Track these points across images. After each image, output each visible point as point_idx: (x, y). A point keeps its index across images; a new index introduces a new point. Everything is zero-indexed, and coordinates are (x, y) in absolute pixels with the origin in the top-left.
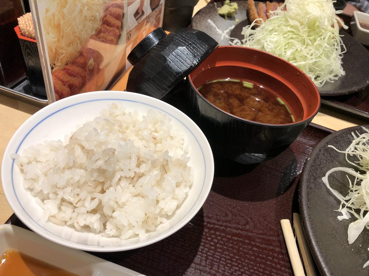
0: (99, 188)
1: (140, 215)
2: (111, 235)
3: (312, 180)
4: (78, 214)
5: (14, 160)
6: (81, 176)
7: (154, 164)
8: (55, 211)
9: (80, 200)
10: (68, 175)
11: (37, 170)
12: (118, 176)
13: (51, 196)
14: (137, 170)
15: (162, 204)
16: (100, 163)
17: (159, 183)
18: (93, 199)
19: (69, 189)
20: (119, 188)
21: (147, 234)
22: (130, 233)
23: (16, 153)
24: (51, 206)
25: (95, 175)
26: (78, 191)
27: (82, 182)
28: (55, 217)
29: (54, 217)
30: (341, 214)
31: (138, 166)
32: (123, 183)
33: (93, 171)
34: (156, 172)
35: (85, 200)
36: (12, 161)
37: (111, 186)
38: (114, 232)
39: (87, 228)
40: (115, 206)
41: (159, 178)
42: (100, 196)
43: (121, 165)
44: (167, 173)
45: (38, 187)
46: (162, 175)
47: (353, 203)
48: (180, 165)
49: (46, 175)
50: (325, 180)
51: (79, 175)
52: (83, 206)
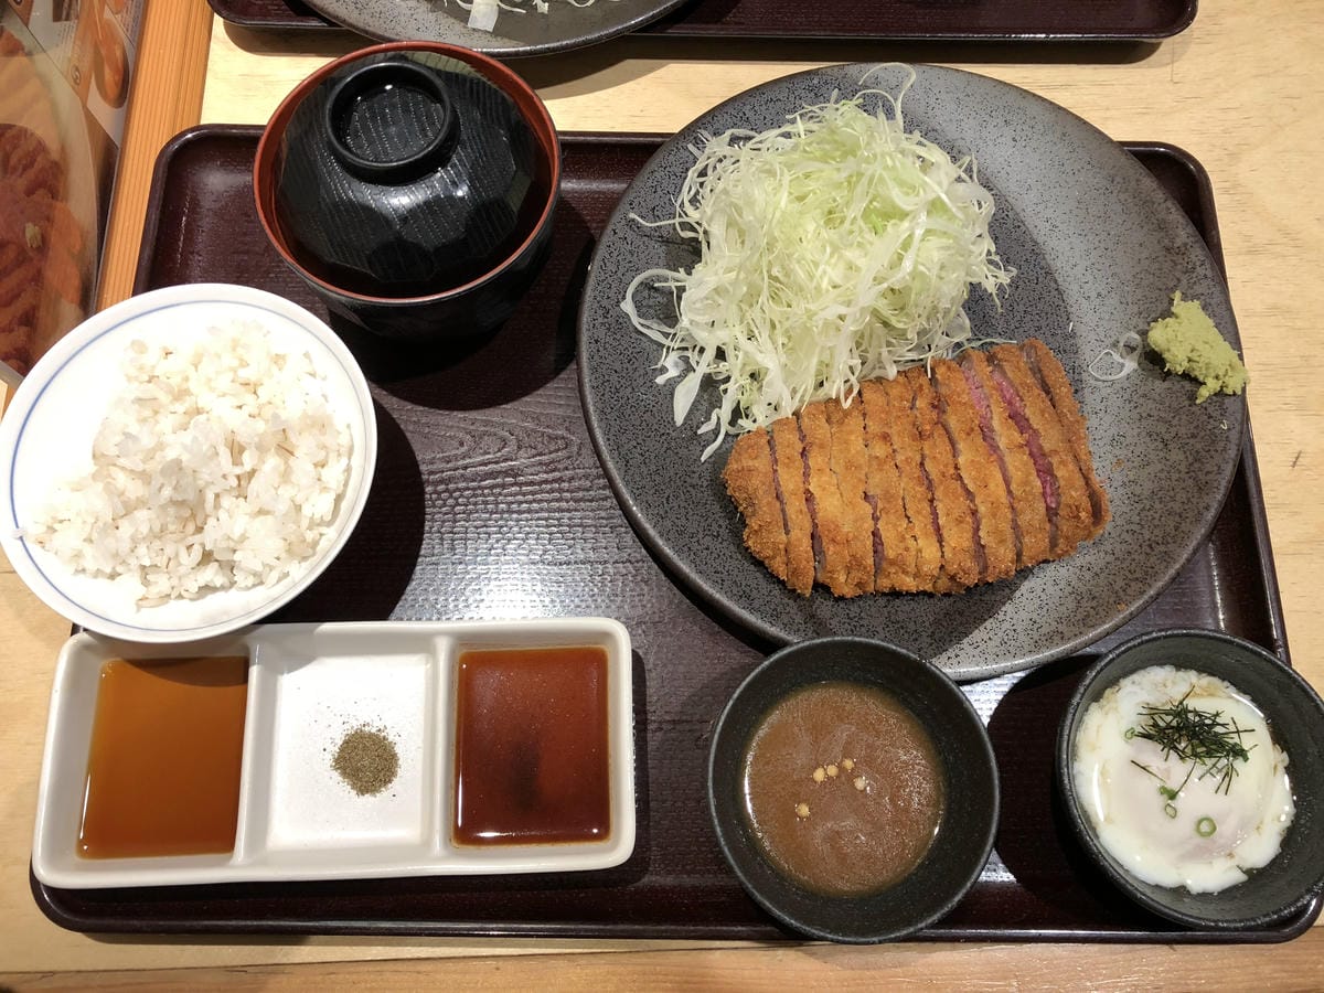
0: (191, 527)
1: (275, 545)
2: (250, 585)
3: (600, 320)
4: (180, 578)
5: (21, 538)
6: (150, 520)
7: (261, 449)
8: (141, 591)
9: (170, 559)
10: (126, 529)
11: (69, 538)
12: (210, 497)
13: (119, 569)
14: (238, 471)
15: (307, 511)
16: (167, 492)
17: (286, 476)
18: (189, 547)
19: (142, 550)
20: (222, 514)
21: (304, 564)
22: (274, 575)
23: (17, 527)
24: (130, 584)
25: (172, 510)
26: (157, 544)
27: (157, 529)
28: (147, 598)
29: (144, 599)
30: (663, 370)
31: (237, 462)
32: (226, 501)
33: (163, 507)
34: (273, 462)
35: (177, 555)
36: (20, 543)
37: (207, 516)
38: (251, 581)
39: (207, 589)
40: (232, 544)
41: (282, 468)
42: (197, 538)
43: (205, 476)
44: (292, 454)
45: (91, 566)
46: (286, 463)
47: (683, 340)
48: (312, 426)
49: (89, 540)
50: (628, 306)
51: (144, 519)
52: (180, 564)
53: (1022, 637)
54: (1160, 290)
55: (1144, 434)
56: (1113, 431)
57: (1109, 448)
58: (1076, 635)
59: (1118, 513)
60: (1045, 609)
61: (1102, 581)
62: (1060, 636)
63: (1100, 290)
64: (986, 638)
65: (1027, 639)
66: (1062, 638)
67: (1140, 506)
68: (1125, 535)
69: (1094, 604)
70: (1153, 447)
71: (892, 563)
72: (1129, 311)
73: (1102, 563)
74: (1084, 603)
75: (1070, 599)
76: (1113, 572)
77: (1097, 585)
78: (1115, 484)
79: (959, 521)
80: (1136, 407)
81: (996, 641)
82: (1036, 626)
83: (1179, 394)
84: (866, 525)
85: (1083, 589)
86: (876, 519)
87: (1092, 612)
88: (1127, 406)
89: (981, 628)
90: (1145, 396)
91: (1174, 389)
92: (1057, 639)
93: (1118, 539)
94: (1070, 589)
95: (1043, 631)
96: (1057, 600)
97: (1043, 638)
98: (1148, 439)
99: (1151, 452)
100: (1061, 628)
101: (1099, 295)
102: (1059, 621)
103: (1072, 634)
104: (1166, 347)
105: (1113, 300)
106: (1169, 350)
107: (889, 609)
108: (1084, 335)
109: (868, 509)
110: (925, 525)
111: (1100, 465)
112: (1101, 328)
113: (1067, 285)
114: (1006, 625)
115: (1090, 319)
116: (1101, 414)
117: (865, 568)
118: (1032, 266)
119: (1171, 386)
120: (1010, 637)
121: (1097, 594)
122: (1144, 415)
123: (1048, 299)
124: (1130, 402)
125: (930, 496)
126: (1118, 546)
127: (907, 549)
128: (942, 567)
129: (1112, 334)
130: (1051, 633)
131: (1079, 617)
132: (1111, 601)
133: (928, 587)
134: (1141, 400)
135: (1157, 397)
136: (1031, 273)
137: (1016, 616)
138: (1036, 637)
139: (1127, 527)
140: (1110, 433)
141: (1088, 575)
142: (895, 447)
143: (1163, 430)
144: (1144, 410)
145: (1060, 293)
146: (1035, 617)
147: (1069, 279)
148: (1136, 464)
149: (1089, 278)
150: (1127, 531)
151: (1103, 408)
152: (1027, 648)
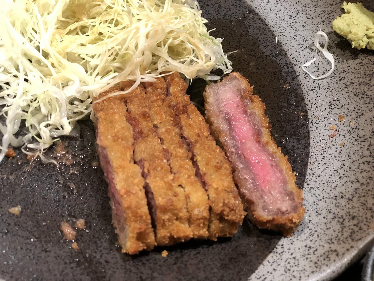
53: (302, 262)
54: (332, 5)
55: (352, 96)
56: (329, 98)
57: (330, 110)
58: (348, 250)
59: (352, 153)
60: (316, 235)
61: (356, 202)
62: (335, 254)
63: (290, 13)
64: (271, 269)
65: (307, 263)
66: (337, 255)
67: (367, 144)
68: (362, 166)
69: (355, 222)
70: (362, 102)
71: (165, 210)
72: (315, 22)
73: (351, 190)
74: (347, 223)
75: (334, 223)
76: (363, 194)
77: (353, 207)
78: (343, 133)
79: (218, 168)
80: (340, 80)
81: (281, 270)
82: (312, 251)
83: (369, 65)
84: (136, 181)
85: (342, 213)
86: (144, 175)
87: (356, 229)
88: (334, 81)
89: (265, 262)
90: (344, 71)
91: (364, 62)
92: (333, 256)
93: (358, 170)
94: (331, 216)
95: (318, 253)
96: (323, 226)
97: (322, 259)
98: (356, 98)
99: (362, 106)
100: (334, 247)
101: (291, 17)
102: (330, 241)
103: (345, 249)
104: (348, 30)
105: (302, 18)
106: (351, 32)
107: (179, 265)
108: (288, 43)
109: (137, 169)
110: (189, 176)
111: (327, 123)
112: (299, 36)
113: (266, 15)
114: (286, 256)
115: (290, 32)
116: (317, 89)
117: (141, 217)
118: (238, 8)
119: (361, 61)
120: (292, 264)
121: (355, 214)
122: (349, 83)
123: (255, 25)
124: (335, 78)
125: (190, 156)
126: (360, 176)
127: (176, 195)
128: (210, 209)
129: (308, 38)
130: (327, 253)
131: (346, 234)
132: (369, 217)
133: (204, 232)
134: (343, 75)
135: (354, 71)
136: (239, 12)
137: (292, 247)
138: (314, 258)
139: (361, 161)
140: (327, 100)
141: (343, 202)
142: (155, 123)
143: (366, 90)
144: (347, 80)
145: (262, 21)
146: (308, 243)
147: (266, 11)
148: (353, 116)
149: (280, 7)
150: (364, 163)
151: (317, 86)
152: (309, 270)
